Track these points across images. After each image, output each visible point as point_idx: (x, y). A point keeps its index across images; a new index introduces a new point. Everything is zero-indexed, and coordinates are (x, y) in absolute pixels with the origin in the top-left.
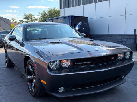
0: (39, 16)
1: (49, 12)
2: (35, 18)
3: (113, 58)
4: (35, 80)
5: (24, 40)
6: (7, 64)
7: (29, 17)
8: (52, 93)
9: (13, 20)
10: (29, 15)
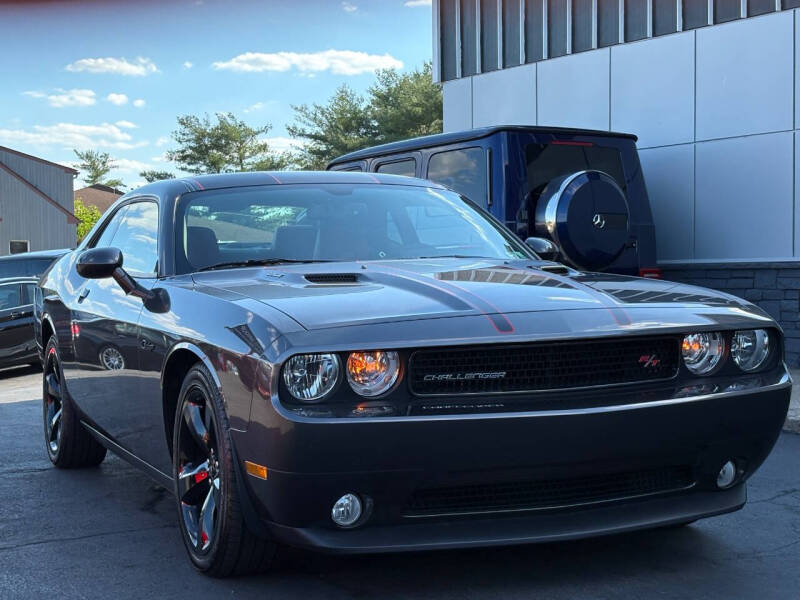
0: (302, 135)
1: (383, 99)
2: (268, 154)
3: (650, 361)
4: (217, 482)
5: (169, 273)
6: (55, 448)
7: (218, 147)
8: (303, 532)
9: (92, 167)
10: (223, 125)
